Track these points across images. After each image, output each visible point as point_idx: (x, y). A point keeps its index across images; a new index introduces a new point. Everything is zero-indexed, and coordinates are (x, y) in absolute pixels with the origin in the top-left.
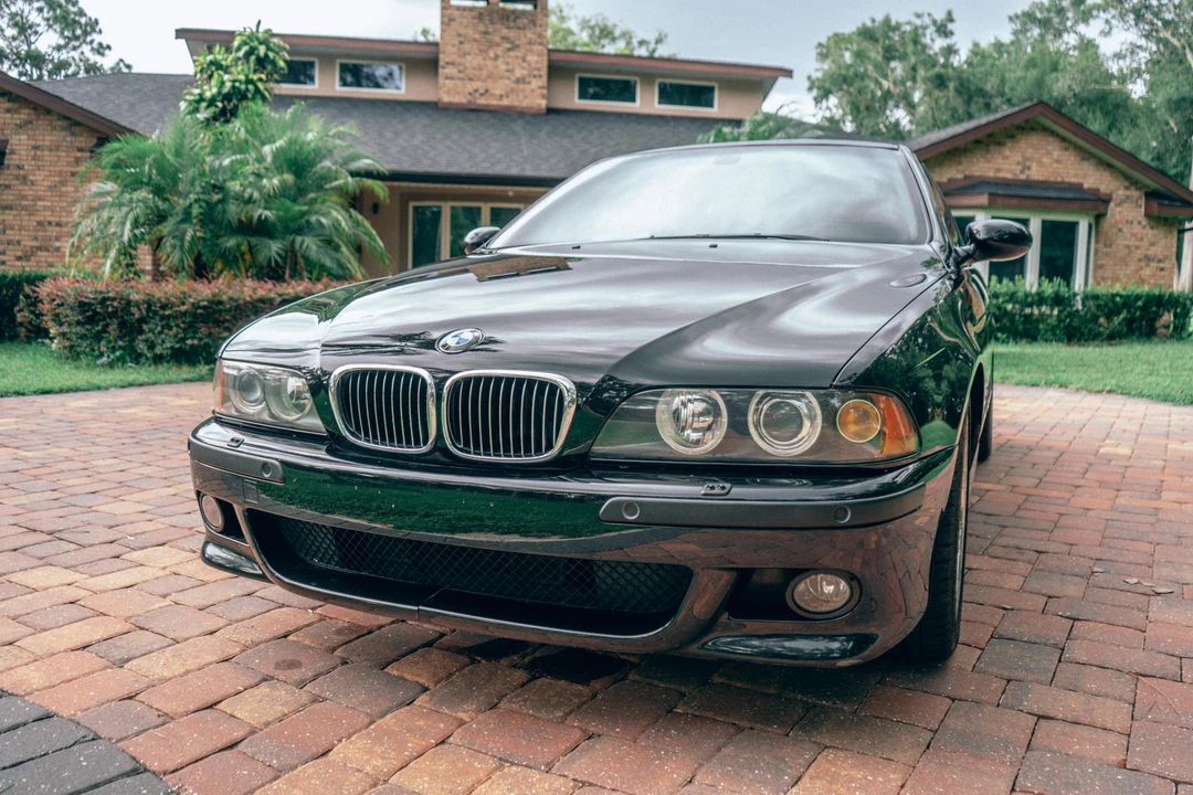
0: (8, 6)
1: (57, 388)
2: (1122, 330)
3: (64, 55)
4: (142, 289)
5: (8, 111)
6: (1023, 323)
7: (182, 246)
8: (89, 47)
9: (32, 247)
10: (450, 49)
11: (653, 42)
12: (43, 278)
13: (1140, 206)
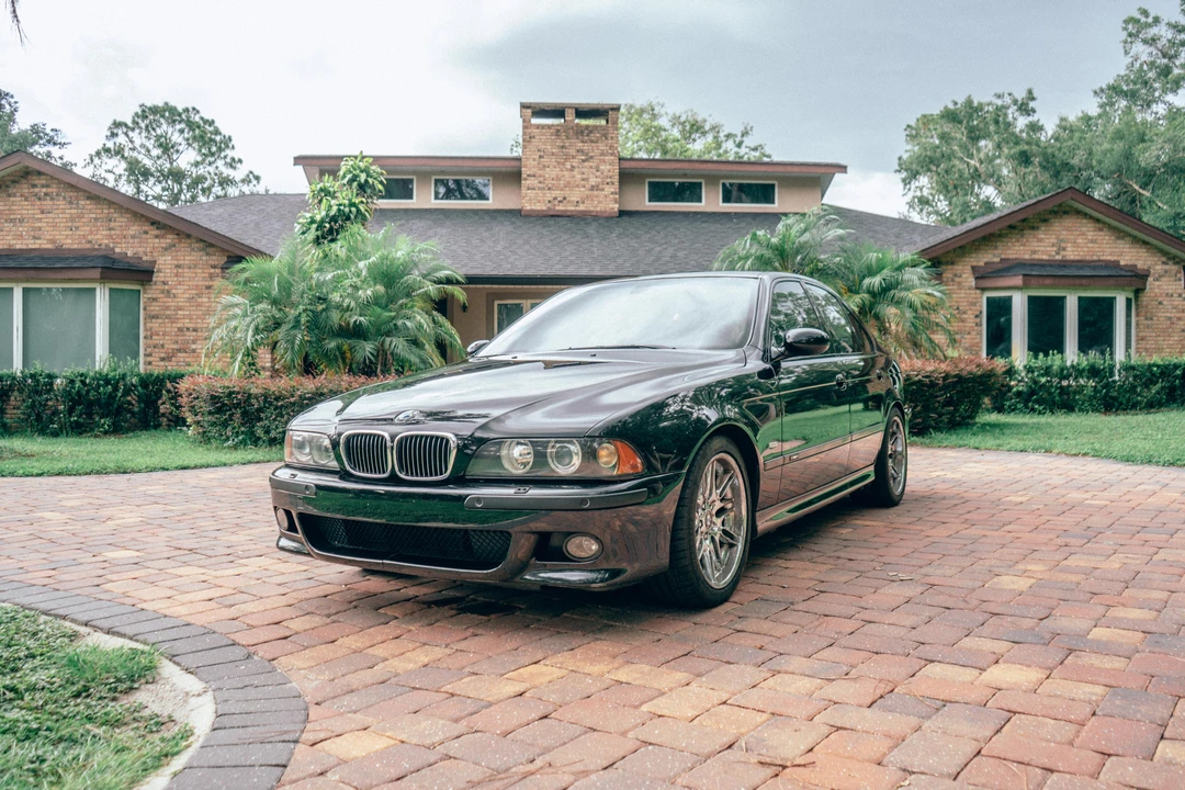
0: (154, 129)
1: (192, 465)
2: (1162, 398)
3: (201, 170)
4: (262, 383)
5: (157, 237)
6: (1060, 394)
7: (293, 348)
8: (223, 162)
9: (173, 350)
10: (531, 163)
11: (739, 135)
12: (182, 376)
13: (1180, 280)
